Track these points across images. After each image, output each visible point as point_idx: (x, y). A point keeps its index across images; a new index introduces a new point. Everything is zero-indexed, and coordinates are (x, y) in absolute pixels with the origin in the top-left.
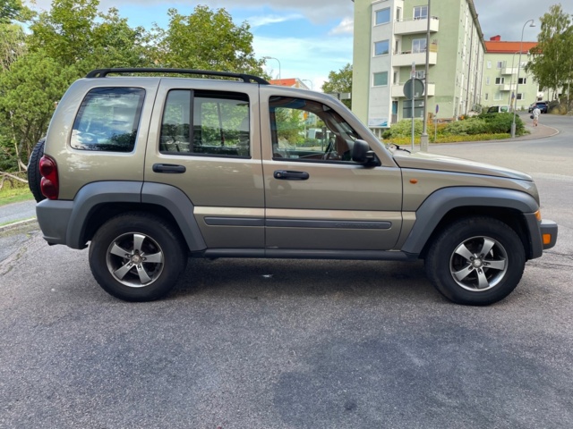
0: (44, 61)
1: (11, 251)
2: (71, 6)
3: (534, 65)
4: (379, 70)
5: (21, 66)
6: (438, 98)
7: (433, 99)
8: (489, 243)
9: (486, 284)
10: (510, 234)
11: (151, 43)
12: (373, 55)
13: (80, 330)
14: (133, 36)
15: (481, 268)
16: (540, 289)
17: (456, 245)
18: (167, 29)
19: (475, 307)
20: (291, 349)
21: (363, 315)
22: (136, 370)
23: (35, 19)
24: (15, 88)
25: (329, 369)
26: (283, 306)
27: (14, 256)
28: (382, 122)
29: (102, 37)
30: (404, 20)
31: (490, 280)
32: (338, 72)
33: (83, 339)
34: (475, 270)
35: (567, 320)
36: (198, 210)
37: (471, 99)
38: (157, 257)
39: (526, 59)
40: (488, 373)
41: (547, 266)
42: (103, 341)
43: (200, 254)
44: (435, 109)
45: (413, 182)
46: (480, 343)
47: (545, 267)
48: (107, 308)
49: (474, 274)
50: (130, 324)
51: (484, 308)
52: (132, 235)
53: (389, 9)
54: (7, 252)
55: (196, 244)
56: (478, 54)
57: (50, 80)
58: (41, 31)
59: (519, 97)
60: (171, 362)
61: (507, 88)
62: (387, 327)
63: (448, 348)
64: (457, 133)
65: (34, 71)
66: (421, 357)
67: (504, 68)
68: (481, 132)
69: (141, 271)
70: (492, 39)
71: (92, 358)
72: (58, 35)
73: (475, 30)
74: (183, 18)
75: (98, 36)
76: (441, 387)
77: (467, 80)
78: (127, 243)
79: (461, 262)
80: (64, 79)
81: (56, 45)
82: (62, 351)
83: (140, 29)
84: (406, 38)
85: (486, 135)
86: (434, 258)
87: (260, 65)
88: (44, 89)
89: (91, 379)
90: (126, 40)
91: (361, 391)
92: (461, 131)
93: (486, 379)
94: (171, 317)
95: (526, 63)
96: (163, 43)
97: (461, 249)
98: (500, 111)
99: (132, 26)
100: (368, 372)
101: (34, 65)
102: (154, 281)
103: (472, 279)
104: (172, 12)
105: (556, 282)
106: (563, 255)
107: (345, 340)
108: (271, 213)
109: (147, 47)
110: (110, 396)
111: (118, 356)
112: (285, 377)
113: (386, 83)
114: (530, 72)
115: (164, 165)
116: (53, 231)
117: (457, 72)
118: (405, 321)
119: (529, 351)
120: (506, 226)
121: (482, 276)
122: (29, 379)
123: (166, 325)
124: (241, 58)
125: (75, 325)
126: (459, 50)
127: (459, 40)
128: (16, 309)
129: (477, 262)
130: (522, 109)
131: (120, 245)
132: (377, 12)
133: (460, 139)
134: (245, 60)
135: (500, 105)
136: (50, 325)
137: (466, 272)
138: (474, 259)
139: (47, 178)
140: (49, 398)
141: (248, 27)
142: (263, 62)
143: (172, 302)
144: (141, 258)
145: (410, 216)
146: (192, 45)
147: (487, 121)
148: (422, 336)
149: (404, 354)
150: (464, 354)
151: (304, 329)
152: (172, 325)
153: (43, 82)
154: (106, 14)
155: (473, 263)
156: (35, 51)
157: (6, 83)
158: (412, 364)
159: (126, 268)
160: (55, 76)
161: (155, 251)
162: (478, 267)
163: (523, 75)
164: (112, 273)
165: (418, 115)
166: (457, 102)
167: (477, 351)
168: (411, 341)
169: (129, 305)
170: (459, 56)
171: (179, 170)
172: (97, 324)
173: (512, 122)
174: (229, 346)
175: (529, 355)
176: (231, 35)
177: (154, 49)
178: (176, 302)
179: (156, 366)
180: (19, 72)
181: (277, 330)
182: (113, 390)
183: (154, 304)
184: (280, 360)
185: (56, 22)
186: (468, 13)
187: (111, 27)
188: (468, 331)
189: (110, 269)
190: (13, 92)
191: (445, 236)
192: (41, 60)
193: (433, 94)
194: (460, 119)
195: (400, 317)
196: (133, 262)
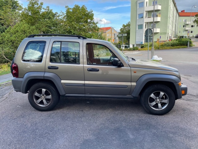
0: (25, 25)
1: (8, 92)
2: (34, 6)
3: (197, 21)
4: (140, 24)
5: (17, 27)
6: (161, 33)
7: (159, 34)
8: (162, 94)
9: (161, 108)
10: (170, 90)
11: (60, 18)
12: (138, 19)
13: (23, 121)
14: (54, 15)
15: (159, 102)
16: (182, 109)
17: (150, 94)
18: (65, 13)
19: (157, 116)
20: (90, 130)
21: (117, 118)
22: (38, 136)
23: (22, 10)
24: (15, 34)
25: (100, 139)
26: (90, 114)
27: (8, 93)
28: (141, 42)
29: (44, 16)
30: (149, 6)
31: (162, 106)
32: (125, 25)
33: (23, 124)
34: (157, 103)
35: (189, 121)
36: (63, 81)
37: (173, 34)
38: (50, 97)
39: (194, 18)
40: (155, 142)
41: (188, 100)
42: (29, 125)
43: (64, 96)
44: (160, 37)
45: (135, 72)
46: (155, 130)
47: (187, 100)
48: (33, 113)
49: (157, 104)
50: (39, 119)
51: (160, 116)
52: (42, 90)
53: (143, 2)
54: (7, 92)
55: (62, 92)
56: (176, 17)
57: (27, 31)
58: (24, 14)
59: (192, 32)
60: (49, 134)
61: (187, 29)
62: (124, 123)
63: (143, 132)
64: (168, 46)
65: (21, 28)
66: (133, 135)
67: (186, 22)
68: (176, 45)
69: (44, 101)
70: (182, 11)
71: (25, 132)
72: (30, 15)
73: (175, 9)
74: (70, 9)
75: (42, 16)
76: (137, 146)
77: (172, 27)
78: (40, 92)
79: (152, 100)
80: (31, 30)
81: (29, 19)
82: (16, 129)
83: (56, 13)
84: (149, 12)
85: (178, 47)
86: (143, 99)
87: (96, 24)
88: (24, 34)
89: (23, 139)
90: (52, 17)
91: (109, 147)
92: (169, 45)
93: (154, 144)
94: (53, 117)
95: (194, 20)
96: (64, 17)
97: (152, 95)
98: (184, 38)
99: (54, 12)
100: (113, 140)
101: (21, 26)
102: (49, 104)
103: (156, 106)
104: (67, 7)
105: (189, 107)
106: (194, 96)
107: (108, 127)
108: (87, 82)
109: (58, 19)
110: (28, 145)
111: (33, 131)
112: (85, 141)
113: (142, 28)
114: (195, 23)
115: (51, 66)
116: (17, 88)
117: (168, 24)
118: (131, 121)
119: (172, 134)
120: (168, 88)
121: (159, 105)
122: (4, 138)
123: (50, 120)
124: (90, 22)
125: (22, 119)
126: (169, 16)
127: (169, 13)
128: (5, 113)
129: (158, 100)
130: (193, 36)
131: (38, 93)
132: (139, 3)
133: (169, 48)
134: (91, 22)
135: (184, 36)
136: (14, 119)
137: (154, 103)
138: (157, 99)
139: (15, 71)
140: (9, 145)
141: (92, 11)
142: (97, 23)
143: (54, 111)
144: (44, 97)
145: (134, 84)
146: (73, 18)
147: (179, 42)
148: (135, 127)
149: (127, 134)
150: (148, 134)
151: (96, 123)
152: (53, 120)
153: (24, 32)
154: (45, 8)
155: (157, 100)
156: (22, 21)
157: (12, 32)
158: (129, 137)
159: (40, 100)
160: (28, 29)
161: (49, 95)
162: (158, 102)
163: (193, 24)
164: (35, 101)
165: (150, 41)
166: (168, 35)
167: (153, 133)
168: (131, 129)
169: (41, 112)
170: (169, 18)
171: (56, 68)
172: (29, 119)
173: (188, 42)
174: (69, 128)
175: (171, 135)
176: (86, 14)
177: (61, 19)
178: (55, 112)
179: (44, 135)
180: (17, 29)
181: (87, 123)
182: (29, 143)
183: (48, 112)
184: (85, 134)
185: (29, 11)
186: (172, 3)
187: (47, 13)
188: (152, 125)
189: (35, 100)
190: (15, 35)
191: (147, 91)
192: (24, 24)
193: (159, 32)
194: (169, 41)
195: (129, 119)
196: (42, 98)
